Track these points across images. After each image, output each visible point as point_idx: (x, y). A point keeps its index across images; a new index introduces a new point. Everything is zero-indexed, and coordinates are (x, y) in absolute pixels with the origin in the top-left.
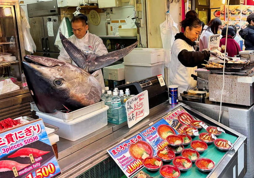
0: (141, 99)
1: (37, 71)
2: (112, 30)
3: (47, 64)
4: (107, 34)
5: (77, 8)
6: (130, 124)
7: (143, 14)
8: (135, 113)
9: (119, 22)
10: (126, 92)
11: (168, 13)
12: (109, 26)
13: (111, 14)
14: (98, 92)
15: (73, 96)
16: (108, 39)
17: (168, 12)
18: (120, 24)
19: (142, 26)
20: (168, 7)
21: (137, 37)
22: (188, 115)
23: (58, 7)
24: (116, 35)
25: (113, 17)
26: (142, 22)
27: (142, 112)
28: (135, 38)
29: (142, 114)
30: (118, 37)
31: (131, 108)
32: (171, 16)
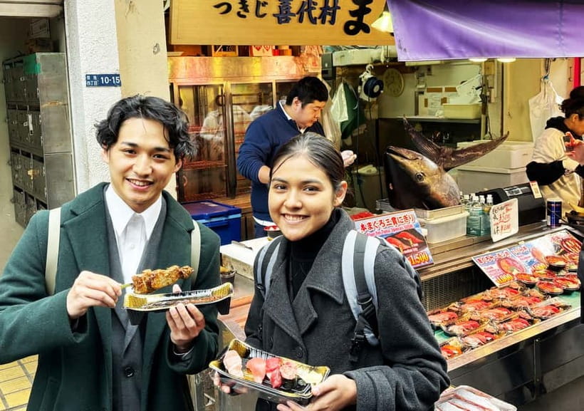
0: (508, 210)
1: (401, 163)
2: (426, 105)
3: (408, 157)
4: (417, 113)
5: (367, 67)
6: (495, 238)
7: (496, 80)
8: (500, 226)
9: (444, 90)
10: (488, 198)
11: (546, 80)
12: (422, 98)
13: (426, 77)
14: (456, 193)
15: (433, 194)
16: (417, 122)
17: (546, 77)
18: (444, 94)
19: (493, 100)
20: (547, 69)
21: (480, 119)
22: (576, 242)
23: (334, 65)
24: (436, 115)
25: (431, 81)
26: (494, 93)
27: (508, 227)
28: (477, 122)
29: (508, 230)
30: (442, 119)
31: (495, 218)
32: (551, 85)
